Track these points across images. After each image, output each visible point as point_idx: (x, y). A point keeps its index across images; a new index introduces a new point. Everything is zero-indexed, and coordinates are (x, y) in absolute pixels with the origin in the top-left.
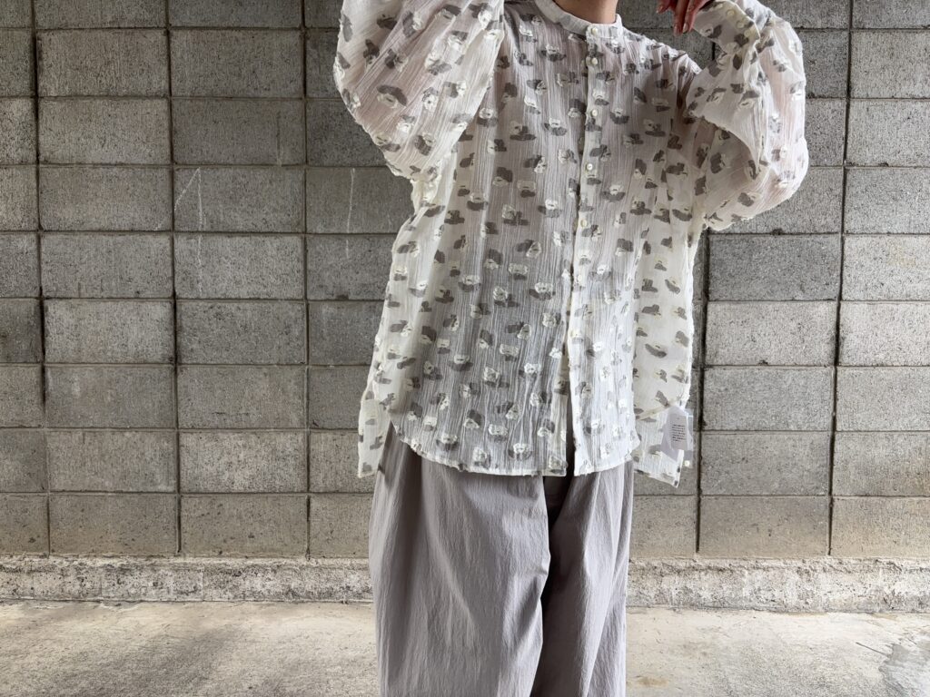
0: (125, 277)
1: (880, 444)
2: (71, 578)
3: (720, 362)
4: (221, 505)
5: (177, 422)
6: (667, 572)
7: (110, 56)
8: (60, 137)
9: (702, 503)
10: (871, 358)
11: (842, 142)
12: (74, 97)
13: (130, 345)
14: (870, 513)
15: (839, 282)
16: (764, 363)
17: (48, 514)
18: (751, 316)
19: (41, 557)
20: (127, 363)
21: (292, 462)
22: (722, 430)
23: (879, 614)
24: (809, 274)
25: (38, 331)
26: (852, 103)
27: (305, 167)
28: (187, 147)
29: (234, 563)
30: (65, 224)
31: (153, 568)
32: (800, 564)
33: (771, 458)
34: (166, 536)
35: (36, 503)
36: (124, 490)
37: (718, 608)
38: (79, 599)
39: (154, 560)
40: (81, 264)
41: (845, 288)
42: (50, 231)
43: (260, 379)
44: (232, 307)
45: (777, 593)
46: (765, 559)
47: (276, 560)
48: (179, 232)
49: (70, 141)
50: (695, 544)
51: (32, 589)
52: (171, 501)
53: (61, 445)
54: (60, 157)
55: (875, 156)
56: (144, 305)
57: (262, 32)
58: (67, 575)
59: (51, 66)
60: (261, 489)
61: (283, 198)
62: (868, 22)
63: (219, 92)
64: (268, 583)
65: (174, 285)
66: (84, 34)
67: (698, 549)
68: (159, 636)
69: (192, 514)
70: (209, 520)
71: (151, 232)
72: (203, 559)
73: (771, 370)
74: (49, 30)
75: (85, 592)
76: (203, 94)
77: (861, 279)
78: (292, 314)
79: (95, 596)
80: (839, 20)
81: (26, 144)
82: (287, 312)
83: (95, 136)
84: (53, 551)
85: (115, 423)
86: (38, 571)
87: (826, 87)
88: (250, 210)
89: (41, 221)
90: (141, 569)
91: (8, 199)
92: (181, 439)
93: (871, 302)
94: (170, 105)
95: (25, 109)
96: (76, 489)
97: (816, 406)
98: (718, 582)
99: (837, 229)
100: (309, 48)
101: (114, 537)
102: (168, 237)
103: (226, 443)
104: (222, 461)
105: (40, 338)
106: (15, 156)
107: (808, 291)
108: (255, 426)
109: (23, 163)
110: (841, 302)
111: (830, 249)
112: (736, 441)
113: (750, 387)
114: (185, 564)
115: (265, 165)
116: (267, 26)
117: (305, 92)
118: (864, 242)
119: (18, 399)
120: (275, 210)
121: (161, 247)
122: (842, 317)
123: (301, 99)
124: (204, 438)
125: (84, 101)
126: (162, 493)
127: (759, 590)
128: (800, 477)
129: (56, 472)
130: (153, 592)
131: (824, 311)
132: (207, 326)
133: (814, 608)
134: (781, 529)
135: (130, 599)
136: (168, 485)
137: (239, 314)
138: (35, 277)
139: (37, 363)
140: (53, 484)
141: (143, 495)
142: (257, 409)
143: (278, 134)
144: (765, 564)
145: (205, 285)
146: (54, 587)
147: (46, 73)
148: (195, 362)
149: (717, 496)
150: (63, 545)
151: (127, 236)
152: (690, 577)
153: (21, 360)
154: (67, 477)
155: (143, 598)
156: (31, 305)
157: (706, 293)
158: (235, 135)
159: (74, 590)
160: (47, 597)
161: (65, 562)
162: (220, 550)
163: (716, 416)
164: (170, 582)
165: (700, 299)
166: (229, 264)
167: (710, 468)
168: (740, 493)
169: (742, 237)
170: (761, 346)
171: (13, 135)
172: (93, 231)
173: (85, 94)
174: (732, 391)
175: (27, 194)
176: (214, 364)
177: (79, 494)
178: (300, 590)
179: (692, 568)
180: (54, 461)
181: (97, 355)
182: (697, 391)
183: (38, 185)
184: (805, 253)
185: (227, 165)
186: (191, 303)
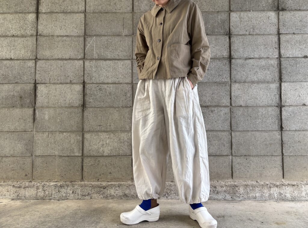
0: (67, 75)
2: (40, 190)
3: (287, 105)
5: (83, 129)
6: (272, 186)
8: (46, 26)
9: (284, 159)
12: (52, 13)
13: (67, 100)
16: (304, 105)
17: (33, 165)
18: (298, 87)
19: (30, 182)
20: (66, 107)
21: (126, 144)
22: (290, 130)
25: (34, 96)
27: (133, 36)
28: (91, 30)
29: (104, 184)
30: (46, 57)
31: (73, 186)
34: (78, 173)
35: (29, 161)
36: (62, 155)
37: (293, 201)
38: (43, 199)
40: (51, 71)
42: (40, 59)
43: (115, 113)
44: (105, 86)
47: (119, 183)
48: (86, 59)
49: (49, 28)
50: (282, 175)
51: (25, 194)
52: (80, 159)
53: (40, 138)
54: (45, 34)
56: (73, 86)
58: (39, 189)
59: (44, 2)
60: (115, 154)
61: (125, 47)
63: (103, 11)
64: (116, 191)
65: (84, 78)
67: (283, 177)
68: (77, 209)
69: (88, 165)
70: (94, 167)
71: (76, 59)
72: (91, 182)
73: (307, 107)
75: (45, 196)
76: (97, 11)
78: (127, 88)
79: (50, 197)
81: (33, 29)
82: (125, 88)
83: (58, 26)
84: (34, 179)
85: (60, 130)
86: (27, 187)
88: (113, 51)
89: (37, 56)
90: (68, 186)
91: (25, 48)
92: (85, 135)
94: (85, 15)
95: (33, 17)
96: (44, 155)
98: (292, 190)
101: (58, 174)
102: (83, 61)
103: (102, 137)
104: (100, 144)
105: (34, 98)
106: (29, 33)
108: (113, 130)
109: (32, 36)
112: (296, 135)
113: (299, 114)
114: (85, 184)
115: (119, 35)
117: (133, 10)
119: (24, 121)
120: (122, 51)
121: (80, 65)
123: (131, 13)
124: (93, 135)
125: (55, 14)
126: (77, 156)
129: (37, 149)
130: (72, 195)
132: (96, 93)
135: (63, 198)
136: (79, 153)
137: (108, 89)
138: (33, 76)
139: (33, 107)
140: (36, 153)
141: (69, 157)
142: (114, 124)
143: (123, 25)
145: (96, 78)
146: (34, 194)
147: (41, 5)
148: (91, 106)
149: (290, 156)
150: (38, 177)
151: (68, 61)
152: (282, 188)
153: (27, 106)
154: (41, 150)
155: (68, 198)
156: (31, 86)
157: (281, 79)
158: (108, 25)
159: (41, 195)
160: (30, 198)
161: (38, 184)
162: (98, 179)
163: (287, 125)
164: (79, 191)
165: (278, 81)
166: (105, 70)
167: (286, 145)
168: (299, 155)
169: (293, 58)
170: (302, 99)
171: (28, 26)
172: (56, 59)
173: (55, 12)
174: (292, 116)
175: (33, 46)
176: (98, 107)
177: (45, 157)
178: (129, 194)
179: (282, 185)
180: (37, 144)
181: (55, 104)
182: (279, 115)
183: (37, 43)
185: (104, 36)
186: (90, 85)
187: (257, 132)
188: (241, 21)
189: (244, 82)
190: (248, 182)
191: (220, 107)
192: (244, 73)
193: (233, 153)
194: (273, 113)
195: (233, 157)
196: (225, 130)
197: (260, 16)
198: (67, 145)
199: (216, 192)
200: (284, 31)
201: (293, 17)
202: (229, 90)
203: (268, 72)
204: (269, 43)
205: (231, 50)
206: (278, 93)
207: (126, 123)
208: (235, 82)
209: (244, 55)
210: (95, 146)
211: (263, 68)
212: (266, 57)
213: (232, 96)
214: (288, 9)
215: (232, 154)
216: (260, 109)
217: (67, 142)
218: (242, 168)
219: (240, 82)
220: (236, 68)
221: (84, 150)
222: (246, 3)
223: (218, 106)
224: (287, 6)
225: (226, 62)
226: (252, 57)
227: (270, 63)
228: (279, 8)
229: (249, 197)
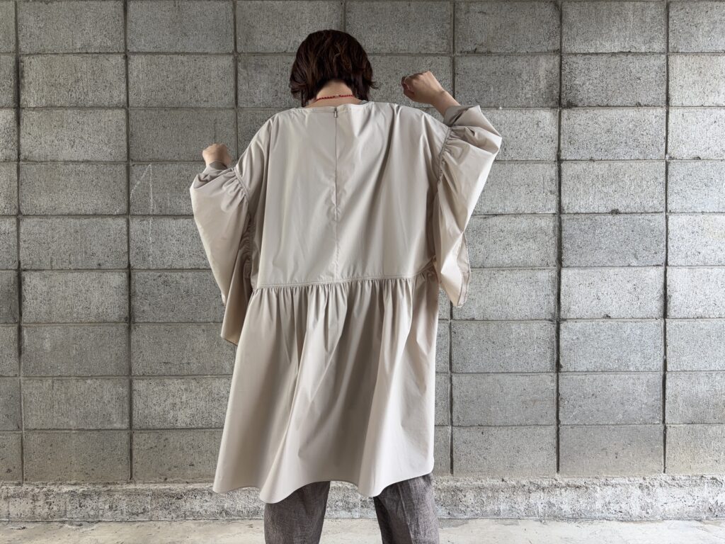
0: (89, 252)
1: (702, 382)
2: (41, 503)
3: (572, 316)
4: (167, 439)
5: (130, 370)
6: (534, 489)
7: (79, 75)
8: (36, 139)
9: (560, 430)
10: (693, 312)
11: (663, 141)
12: (50, 107)
13: (93, 307)
14: (696, 438)
15: (665, 251)
16: (608, 317)
17: (22, 449)
18: (596, 279)
19: (17, 485)
20: (89, 323)
22: (575, 371)
23: (706, 521)
24: (641, 245)
25: (17, 298)
26: (670, 111)
28: (141, 148)
29: (178, 488)
30: (41, 209)
31: (109, 493)
32: (641, 481)
33: (615, 394)
34: (120, 466)
35: (13, 440)
36: (85, 428)
37: (576, 519)
38: (47, 520)
39: (109, 487)
40: (53, 242)
41: (669, 256)
42: (27, 216)
43: (199, 334)
44: (176, 276)
45: (623, 506)
46: (613, 478)
48: (133, 215)
49: (45, 143)
50: (556, 468)
51: (8, 512)
52: (125, 436)
53: (33, 390)
54: (37, 156)
55: (690, 152)
56: (104, 275)
57: (203, 56)
58: (37, 500)
59: (31, 83)
60: (200, 425)
62: (680, 47)
63: (167, 103)
64: (205, 504)
65: (129, 259)
66: (58, 57)
67: (558, 470)
69: (142, 447)
70: (156, 452)
71: (110, 216)
72: (151, 485)
73: (613, 322)
74: (30, 54)
75: (52, 514)
76: (155, 105)
77: (682, 248)
79: (61, 517)
80: (658, 46)
83: (66, 139)
84: (26, 480)
85: (79, 373)
86: (13, 497)
87: (650, 98)
89: (21, 207)
90: (99, 494)
92: (133, 385)
93: (691, 267)
94: (128, 114)
95: (9, 117)
96: (46, 428)
97: (649, 351)
98: (575, 497)
99: (662, 209)
100: (240, 69)
101: (77, 467)
102: (125, 219)
103: (171, 388)
104: (168, 402)
105: (17, 302)
106: (1, 155)
107: (641, 259)
108: (195, 373)
110: (667, 267)
111: (657, 225)
112: (587, 380)
113: (596, 336)
114: (136, 489)
116: (206, 51)
117: (236, 103)
118: (683, 219)
121: (119, 227)
122: (668, 279)
123: (233, 108)
124: (153, 384)
125: (58, 111)
126: (117, 430)
127: (609, 503)
128: (639, 409)
129: (30, 414)
130: (109, 513)
131: (655, 274)
132: (156, 291)
133: (653, 517)
134: (625, 452)
135: (90, 520)
136: (123, 423)
137: (183, 281)
138: (14, 253)
139: (15, 323)
140: (27, 424)
141: (103, 432)
142: (197, 359)
143: (215, 137)
144: (613, 481)
146: (27, 510)
147: (27, 88)
148: (146, 321)
149: (573, 426)
150: (34, 475)
151: (91, 219)
152: (553, 493)
153: (2, 321)
154: (39, 417)
155: (100, 519)
156: (10, 276)
157: (560, 261)
158: (180, 137)
159: (43, 512)
160: (21, 519)
161: (36, 489)
162: (165, 477)
163: (570, 360)
164: (124, 505)
165: (555, 266)
166: (174, 241)
167: (566, 402)
168: (592, 423)
169: (587, 216)
170: (605, 303)
172: (63, 215)
173: (59, 105)
174: (582, 340)
175: (10, 186)
176: (161, 323)
177: (49, 432)
178: (232, 509)
179: (553, 486)
180: (28, 405)
181: (65, 316)
182: (554, 340)
183: (18, 179)
184: (637, 228)
185: (173, 161)
186: (143, 273)
187: (506, 376)
189: (480, 267)
190: (483, 481)
192: (482, 247)
193: (454, 420)
194: (542, 333)
195: (455, 429)
197: (519, 119)
198: (95, 404)
200: (570, 153)
201: (591, 123)
203: (534, 246)
204: (537, 181)
206: (553, 291)
207: (224, 357)
209: (483, 207)
212: (529, 212)
214: (580, 105)
215: (452, 422)
216: (514, 327)
217: (95, 399)
218: (473, 452)
221: (134, 416)
222: (490, 89)
224: (580, 97)
226: (500, 211)
227: (538, 225)
228: (561, 101)
229: (486, 511)
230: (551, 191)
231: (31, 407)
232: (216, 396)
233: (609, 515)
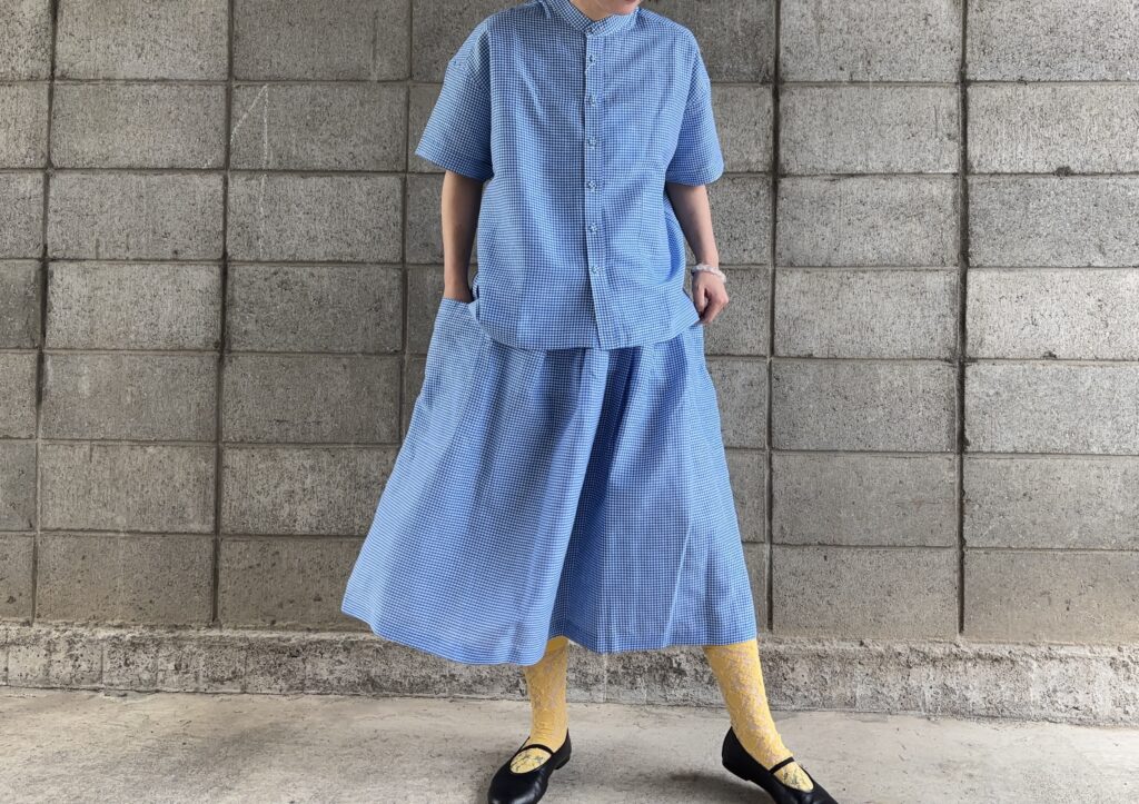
0: (161, 231)
2: (60, 656)
3: (985, 356)
5: (219, 432)
6: (916, 660)
8: (83, 45)
9: (966, 558)
13: (162, 325)
16: (1051, 356)
17: (35, 562)
18: (1029, 289)
19: (23, 624)
20: (156, 350)
22: (991, 452)
24: (1111, 230)
25: (38, 306)
27: (409, 82)
28: (251, 58)
29: (293, 641)
30: (84, 159)
31: (178, 643)
32: (1115, 653)
33: (1066, 493)
34: (197, 598)
35: (19, 547)
36: (142, 530)
37: (993, 717)
38: (70, 686)
39: (177, 633)
40: (101, 213)
42: (62, 169)
43: (338, 373)
44: (303, 273)
45: (1081, 697)
46: (1062, 646)
47: (351, 635)
48: (235, 169)
49: (96, 49)
50: (957, 620)
51: (6, 669)
52: (207, 545)
53: (60, 463)
54: (81, 71)
56: (183, 270)
58: (55, 651)
60: (334, 530)
61: (378, 125)
64: (338, 668)
65: (225, 243)
67: (961, 629)
68: (174, 734)
69: (235, 566)
70: (259, 574)
71: (197, 170)
72: (247, 632)
73: (1061, 366)
75: (79, 677)
78: (385, 283)
79: (93, 682)
81: (39, 53)
82: (378, 280)
83: (130, 44)
84: (39, 616)
85: (135, 435)
86: (13, 643)
88: (333, 140)
89: (52, 155)
90: (159, 644)
91: (9, 125)
92: (225, 457)
94: (231, 3)
95: (39, 8)
96: (73, 527)
97: (1127, 419)
98: (993, 677)
101: (125, 597)
102: (220, 177)
103: (287, 464)
104: (281, 489)
105: (39, 314)
106: (23, 69)
107: (1110, 254)
108: (328, 439)
109: (33, 79)
112: (1013, 469)
113: (1030, 390)
114: (221, 638)
115: (356, 81)
119: (5, 398)
120: (366, 141)
121: (211, 190)
124: (257, 456)
126: (195, 534)
127: (1055, 691)
128: (1109, 522)
129: (50, 502)
130: (175, 678)
131: (1136, 282)
132: (268, 299)
134: (1084, 599)
135: (142, 688)
136: (204, 522)
137: (312, 282)
138: (38, 231)
139: (34, 348)
140: (45, 519)
141: (168, 536)
142: (332, 416)
143: (374, 41)
144: (1063, 652)
145: (268, 243)
146: (37, 668)
148: (249, 348)
149: (988, 550)
150: (53, 608)
151: (166, 175)
152: (951, 669)
153: (13, 344)
154: (65, 509)
155: (159, 687)
156: (30, 268)
157: (965, 257)
158: (316, 41)
159: (64, 672)
160: (26, 683)
161: (54, 632)
162: (272, 619)
163: (983, 431)
164: (200, 663)
165: (956, 265)
166: (301, 215)
167: (976, 507)
168: (1022, 546)
169: (1013, 178)
170: (1046, 332)
171: (22, 41)
172: (119, 169)
174: (1005, 396)
175: (36, 119)
176: (275, 353)
177: (80, 534)
178: (384, 678)
179: (953, 657)
180: (48, 487)
181: (115, 338)
182: (955, 395)
183: (50, 108)
184: (1104, 200)
185: (303, 81)
186: (247, 267)
187: (867, 457)
188: (822, 30)
189: (823, 266)
190: (827, 643)
191: (733, 359)
192: (827, 232)
193: (774, 534)
194: (932, 384)
195: (777, 550)
196: (747, 444)
197: (894, 12)
198: (159, 488)
199: (706, 679)
200: (983, 69)
201: (1020, 17)
202: (769, 294)
203: (920, 230)
204: (924, 117)
205: (781, 143)
206: (952, 309)
207: (377, 413)
208: (791, 265)
209: (829, 162)
210: (262, 498)
211: (899, 212)
212: (911, 171)
213: (777, 318)
215: (771, 536)
216: (883, 371)
217: (160, 481)
218: (809, 591)
219: (808, 267)
220: (798, 213)
221: (223, 510)
223: (723, 355)
225: (759, 187)
226: (859, 168)
227: (926, 193)
229: (830, 698)
230: (949, 135)
231: (54, 491)
232: (363, 481)
233: (1054, 714)
